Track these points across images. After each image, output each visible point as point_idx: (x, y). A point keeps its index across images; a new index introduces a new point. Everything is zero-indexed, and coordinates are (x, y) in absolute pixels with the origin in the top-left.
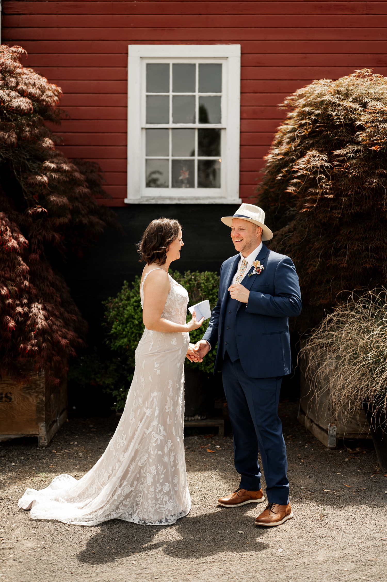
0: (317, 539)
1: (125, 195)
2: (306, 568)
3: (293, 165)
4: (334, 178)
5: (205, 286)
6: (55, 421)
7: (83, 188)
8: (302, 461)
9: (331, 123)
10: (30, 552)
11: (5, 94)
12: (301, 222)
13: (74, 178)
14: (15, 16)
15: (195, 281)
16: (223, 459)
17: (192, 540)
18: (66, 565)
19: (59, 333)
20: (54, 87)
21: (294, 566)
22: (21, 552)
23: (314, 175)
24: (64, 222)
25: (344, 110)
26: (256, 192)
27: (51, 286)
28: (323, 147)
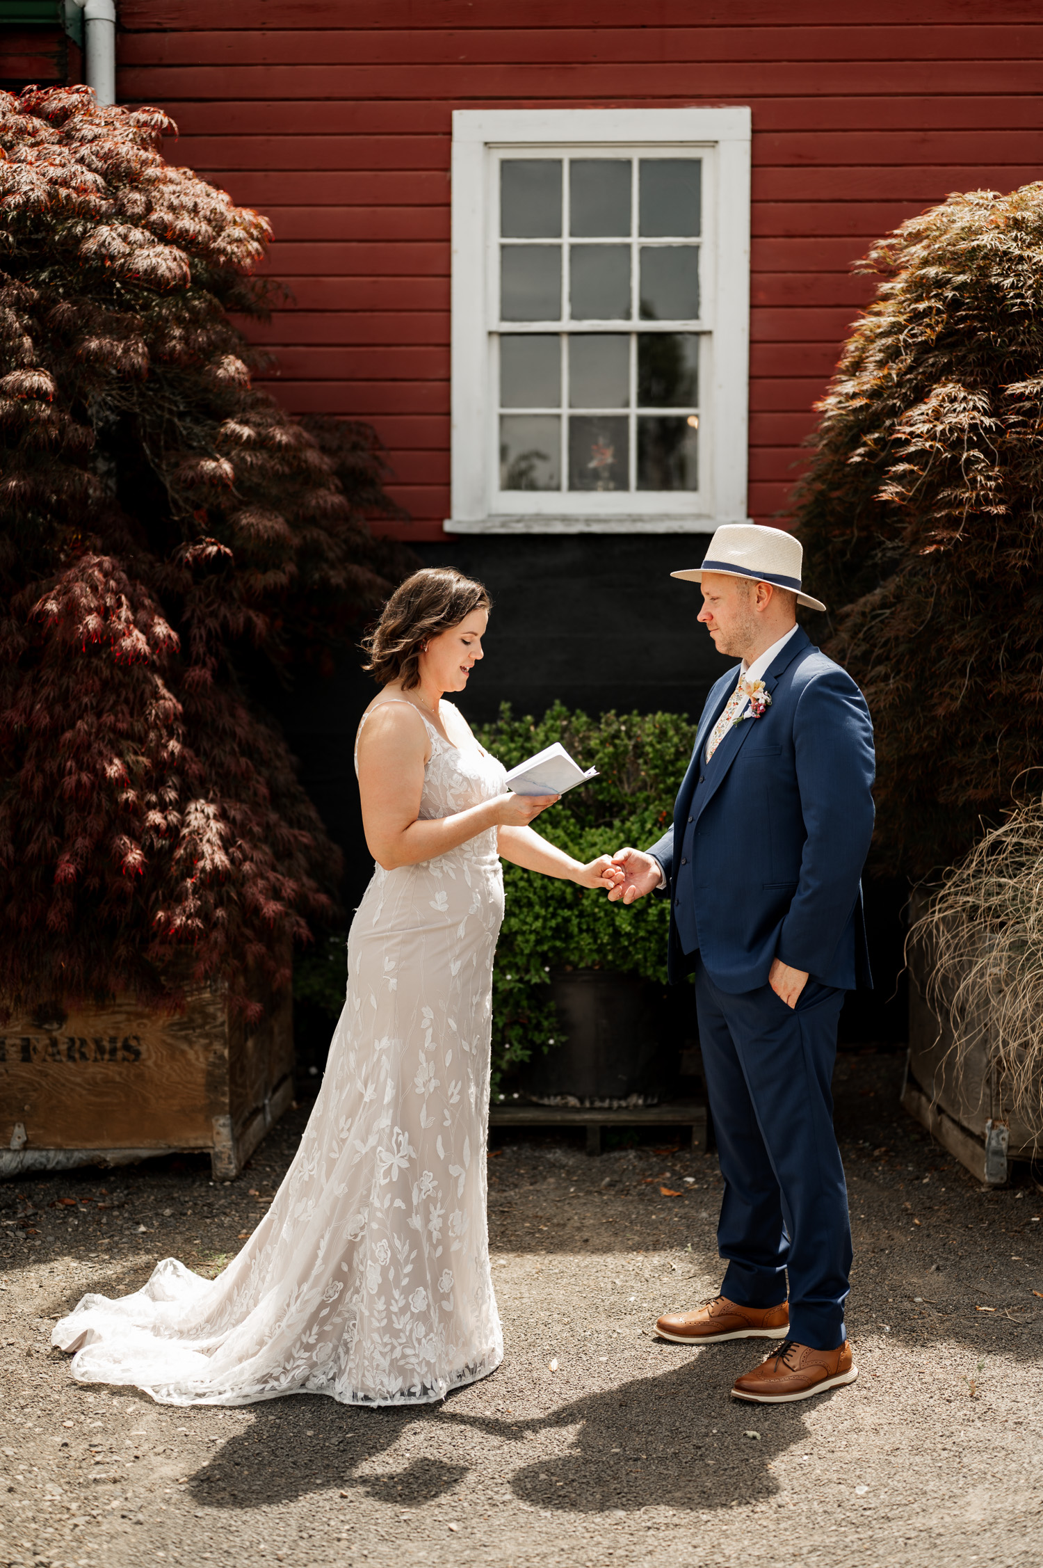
0: (962, 1455)
1: (445, 510)
2: (935, 1546)
3: (893, 424)
4: (1007, 457)
5: (656, 751)
6: (259, 1110)
7: (327, 492)
8: (917, 1221)
9: (998, 309)
10: (168, 1491)
11: (114, 235)
12: (915, 579)
13: (305, 466)
14: (153, 35)
15: (630, 738)
16: (704, 1215)
17: (616, 1457)
18: (265, 1533)
19: (261, 883)
20: (248, 215)
21: (900, 1540)
22: (142, 1490)
23: (953, 450)
24: (276, 584)
25: (1035, 272)
26: (792, 499)
27: (243, 754)
28: (977, 375)
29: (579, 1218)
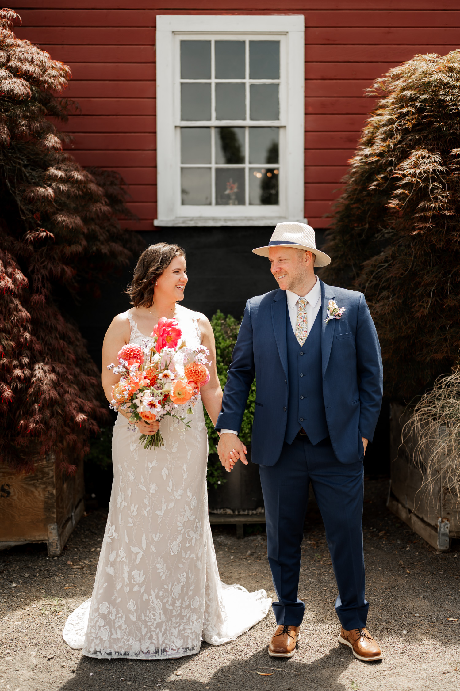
1: (155, 215)
3: (393, 170)
4: (450, 186)
6: (70, 519)
7: (101, 205)
8: (408, 571)
9: (444, 112)
13: (89, 191)
19: (74, 404)
20: (59, 64)
23: (425, 182)
24: (77, 251)
26: (333, 208)
27: (61, 338)
28: (434, 145)
29: (238, 573)
